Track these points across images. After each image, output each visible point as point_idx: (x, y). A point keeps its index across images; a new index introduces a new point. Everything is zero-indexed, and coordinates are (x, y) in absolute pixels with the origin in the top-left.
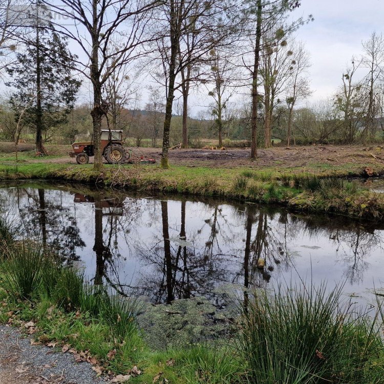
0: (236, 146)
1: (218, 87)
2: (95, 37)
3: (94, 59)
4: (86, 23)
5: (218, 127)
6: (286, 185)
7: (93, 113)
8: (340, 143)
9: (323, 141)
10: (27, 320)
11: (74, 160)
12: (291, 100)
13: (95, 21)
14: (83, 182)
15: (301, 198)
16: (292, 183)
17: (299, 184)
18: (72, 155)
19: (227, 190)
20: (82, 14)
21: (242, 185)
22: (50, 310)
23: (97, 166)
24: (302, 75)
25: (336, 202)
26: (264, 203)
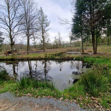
0: (39, 50)
1: (34, 39)
2: (10, 29)
3: (10, 33)
4: (8, 26)
5: (35, 46)
6: (54, 55)
7: (11, 45)
8: (56, 48)
9: (53, 48)
10: (27, 93)
11: (5, 55)
12: (48, 42)
13: (10, 25)
14: (9, 60)
15: (57, 57)
16: (55, 55)
17: (56, 55)
18: (4, 54)
19: (43, 58)
20: (7, 24)
21: (46, 56)
22: (32, 89)
23: (13, 56)
24: (49, 37)
25: (63, 57)
26: (51, 59)
